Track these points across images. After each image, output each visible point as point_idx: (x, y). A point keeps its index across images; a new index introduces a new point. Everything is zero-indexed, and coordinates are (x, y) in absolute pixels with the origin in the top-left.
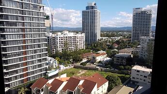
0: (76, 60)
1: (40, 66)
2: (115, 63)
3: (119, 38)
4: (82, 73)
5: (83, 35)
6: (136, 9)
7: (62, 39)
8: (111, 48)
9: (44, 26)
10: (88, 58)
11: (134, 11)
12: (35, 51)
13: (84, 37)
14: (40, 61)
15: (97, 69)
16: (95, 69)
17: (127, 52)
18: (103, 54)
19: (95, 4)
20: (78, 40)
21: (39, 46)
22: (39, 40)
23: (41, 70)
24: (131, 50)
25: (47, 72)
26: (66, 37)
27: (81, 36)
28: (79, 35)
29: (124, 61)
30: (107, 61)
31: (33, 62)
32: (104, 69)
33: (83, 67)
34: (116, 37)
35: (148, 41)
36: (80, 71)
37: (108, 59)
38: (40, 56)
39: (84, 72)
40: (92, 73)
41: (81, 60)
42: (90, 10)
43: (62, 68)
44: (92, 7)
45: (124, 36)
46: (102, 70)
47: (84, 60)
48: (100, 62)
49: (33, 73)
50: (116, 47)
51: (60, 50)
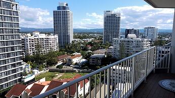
0: (50, 63)
1: (14, 71)
2: (91, 64)
3: (91, 40)
4: (59, 76)
5: (56, 36)
6: (107, 11)
7: (32, 42)
8: (85, 49)
9: (18, 26)
10: (63, 61)
11: (105, 13)
12: (8, 55)
13: (57, 38)
14: (14, 65)
15: (75, 71)
16: (73, 71)
17: (100, 53)
18: (78, 56)
19: (67, 5)
20: (51, 42)
21: (13, 49)
22: (12, 43)
23: (15, 76)
24: (104, 51)
25: (22, 78)
26: (38, 39)
27: (54, 38)
28: (52, 37)
29: (99, 62)
30: (83, 63)
31: (5, 68)
32: (81, 70)
33: (60, 70)
34: (88, 39)
35: (119, 42)
36: (57, 74)
37: (84, 60)
38: (14, 60)
39: (61, 75)
40: (71, 75)
41: (56, 63)
42: (61, 11)
43: (36, 73)
44: (64, 8)
45: (95, 38)
46: (79, 72)
47: (60, 63)
48: (76, 64)
49: (6, 79)
50: (90, 48)
51: (31, 53)
